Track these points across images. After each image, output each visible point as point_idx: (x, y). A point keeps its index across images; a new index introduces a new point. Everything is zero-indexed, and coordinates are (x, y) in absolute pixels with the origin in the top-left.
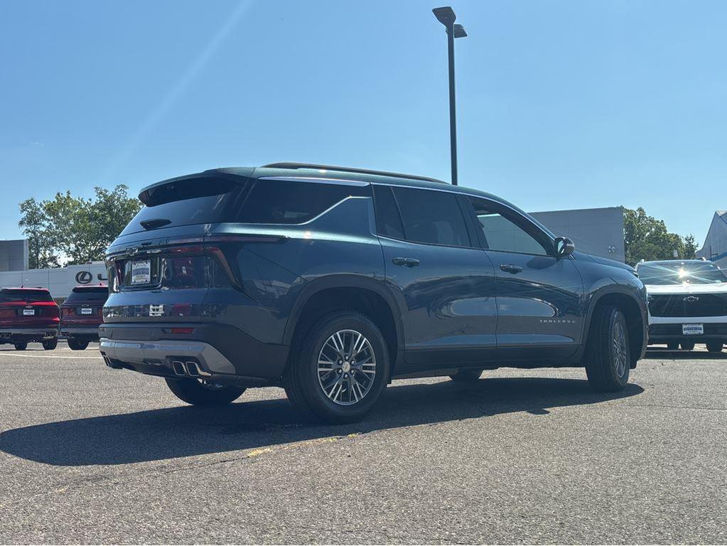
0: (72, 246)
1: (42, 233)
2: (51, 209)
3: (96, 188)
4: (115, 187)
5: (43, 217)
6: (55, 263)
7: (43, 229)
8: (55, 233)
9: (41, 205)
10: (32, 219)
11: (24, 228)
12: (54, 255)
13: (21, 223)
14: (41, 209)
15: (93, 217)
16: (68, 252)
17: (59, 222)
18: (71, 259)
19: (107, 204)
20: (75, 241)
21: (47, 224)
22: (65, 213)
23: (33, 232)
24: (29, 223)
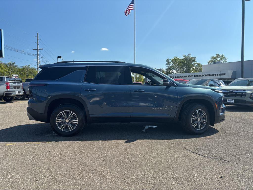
0: (177, 69)
1: (171, 66)
2: (172, 61)
3: (183, 55)
4: (188, 54)
5: (171, 63)
6: (173, 73)
7: (171, 65)
8: (173, 66)
9: (170, 60)
10: (168, 63)
11: (167, 65)
12: (173, 71)
13: (166, 64)
14: (170, 61)
15: (182, 62)
16: (177, 71)
17: (175, 64)
18: (177, 72)
19: (186, 58)
20: (178, 68)
21: (171, 64)
22: (176, 61)
23: (169, 66)
24: (168, 64)
